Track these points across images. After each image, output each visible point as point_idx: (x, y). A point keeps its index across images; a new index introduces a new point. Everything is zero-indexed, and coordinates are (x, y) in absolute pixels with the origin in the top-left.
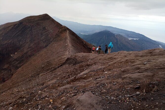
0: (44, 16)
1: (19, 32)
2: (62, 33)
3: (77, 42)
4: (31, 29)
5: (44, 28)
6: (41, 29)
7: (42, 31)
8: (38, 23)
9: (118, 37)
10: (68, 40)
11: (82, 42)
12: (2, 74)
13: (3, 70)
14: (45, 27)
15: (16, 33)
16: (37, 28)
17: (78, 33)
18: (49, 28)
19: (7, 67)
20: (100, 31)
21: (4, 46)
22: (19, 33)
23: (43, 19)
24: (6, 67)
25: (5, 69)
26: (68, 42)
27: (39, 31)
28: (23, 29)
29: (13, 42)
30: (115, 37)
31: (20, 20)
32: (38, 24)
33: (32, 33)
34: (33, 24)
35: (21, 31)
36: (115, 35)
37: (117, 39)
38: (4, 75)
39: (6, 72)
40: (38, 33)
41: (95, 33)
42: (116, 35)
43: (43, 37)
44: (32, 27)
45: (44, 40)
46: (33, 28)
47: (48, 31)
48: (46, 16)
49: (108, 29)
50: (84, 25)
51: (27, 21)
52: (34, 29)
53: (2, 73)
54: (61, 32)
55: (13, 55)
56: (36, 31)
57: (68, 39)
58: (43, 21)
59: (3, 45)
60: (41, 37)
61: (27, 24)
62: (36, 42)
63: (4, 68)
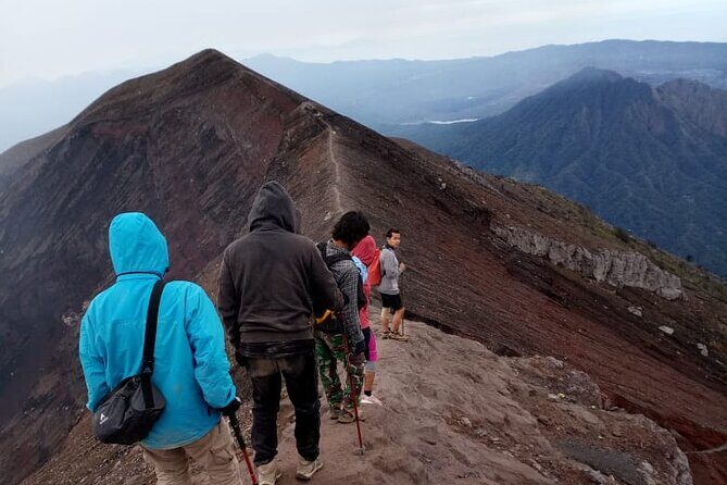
0: (198, 67)
1: (81, 184)
2: (303, 151)
3: (398, 188)
4: (139, 156)
5: (210, 138)
6: (195, 147)
7: (202, 153)
8: (174, 111)
9: (673, 97)
10: (335, 189)
11: (431, 181)
12: (34, 428)
13: (34, 405)
14: (212, 130)
15: (65, 196)
16: (173, 146)
17: (418, 123)
18: (233, 132)
19: (53, 388)
20: (547, 86)
21: (21, 276)
22: (80, 194)
23: (196, 85)
24: (45, 386)
25: (44, 398)
26: (338, 200)
27: (183, 161)
28: (100, 166)
29: (59, 246)
30: (652, 102)
31: (78, 117)
32: (173, 120)
33: (152, 175)
34: (145, 127)
35: (93, 177)
36: (650, 89)
37: (668, 114)
38: (40, 434)
39: (49, 416)
40: (183, 168)
41: (519, 99)
42: (659, 90)
43: (211, 190)
44: (143, 143)
45: (216, 210)
46: (151, 150)
47: (229, 147)
48: (208, 61)
49: (605, 63)
50: (443, 64)
51: (112, 112)
52: (158, 154)
53: (30, 424)
54: (296, 147)
55: (73, 316)
56: (168, 163)
57: (338, 178)
58: (196, 98)
59: (14, 269)
60: (202, 192)
61: (119, 132)
62: (175, 225)
63: (36, 397)
